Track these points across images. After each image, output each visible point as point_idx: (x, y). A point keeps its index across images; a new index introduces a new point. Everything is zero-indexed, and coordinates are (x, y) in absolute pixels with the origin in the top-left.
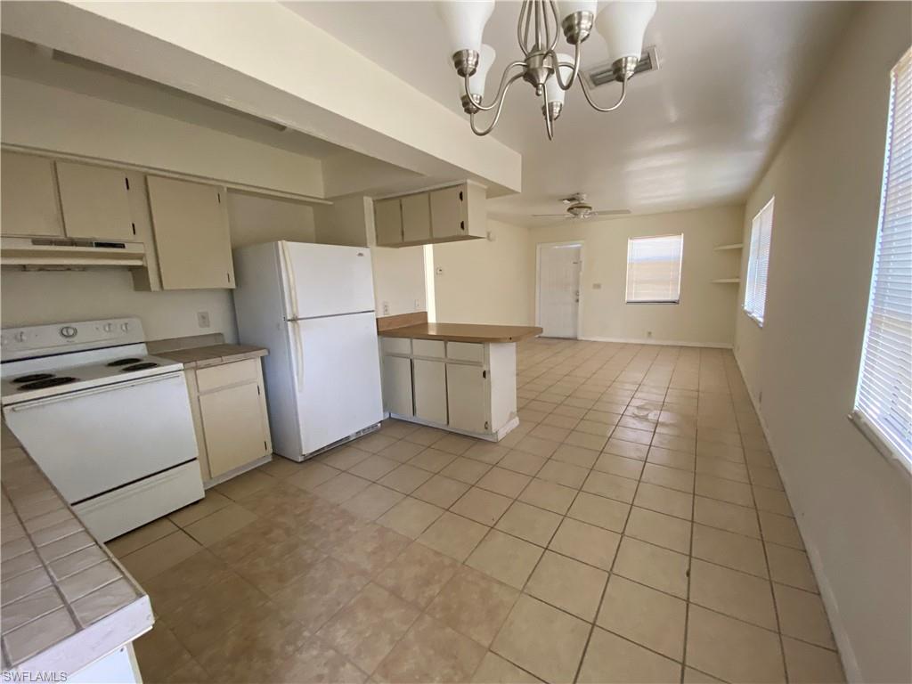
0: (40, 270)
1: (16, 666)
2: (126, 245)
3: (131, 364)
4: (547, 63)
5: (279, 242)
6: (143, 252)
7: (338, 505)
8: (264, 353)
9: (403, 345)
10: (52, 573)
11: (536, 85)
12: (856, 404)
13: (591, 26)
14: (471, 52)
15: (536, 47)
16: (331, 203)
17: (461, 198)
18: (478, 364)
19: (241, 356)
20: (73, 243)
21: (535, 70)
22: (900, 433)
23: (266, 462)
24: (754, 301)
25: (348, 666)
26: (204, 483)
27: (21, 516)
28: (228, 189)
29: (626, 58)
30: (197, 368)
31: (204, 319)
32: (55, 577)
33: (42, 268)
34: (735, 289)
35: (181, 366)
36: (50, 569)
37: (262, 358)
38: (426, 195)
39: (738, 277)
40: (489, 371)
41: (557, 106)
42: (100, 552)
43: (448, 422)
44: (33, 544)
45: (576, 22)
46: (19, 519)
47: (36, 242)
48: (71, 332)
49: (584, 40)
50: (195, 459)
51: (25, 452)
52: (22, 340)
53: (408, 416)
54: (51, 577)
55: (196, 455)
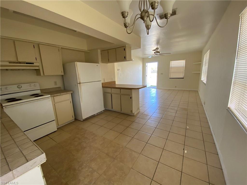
0: (11, 70)
1: (12, 170)
2: (34, 63)
3: (37, 95)
4: (147, 15)
5: (75, 62)
6: (39, 65)
7: (92, 132)
8: (72, 92)
9: (109, 90)
10: (20, 148)
11: (144, 20)
12: (228, 105)
13: (158, 5)
14: (126, 12)
15: (144, 10)
16: (89, 51)
17: (124, 50)
18: (129, 95)
19: (66, 93)
20: (20, 63)
21: (143, 16)
22: (239, 113)
23: (73, 121)
24: (204, 78)
25: (95, 173)
26: (57, 127)
27: (11, 134)
28: (61, 48)
29: (168, 13)
30: (54, 96)
31: (55, 83)
32: (21, 149)
33: (12, 70)
34: (199, 75)
35: (50, 96)
36: (19, 147)
37: (71, 94)
38: (115, 49)
39: (200, 71)
40: (132, 97)
41: (149, 26)
42: (32, 143)
43: (121, 111)
44: (14, 141)
45: (154, 4)
46: (10, 135)
47: (10, 63)
48: (20, 87)
49: (156, 9)
50: (54, 120)
51: (10, 118)
52: (7, 89)
53: (110, 109)
54: (20, 149)
55: (55, 119)
